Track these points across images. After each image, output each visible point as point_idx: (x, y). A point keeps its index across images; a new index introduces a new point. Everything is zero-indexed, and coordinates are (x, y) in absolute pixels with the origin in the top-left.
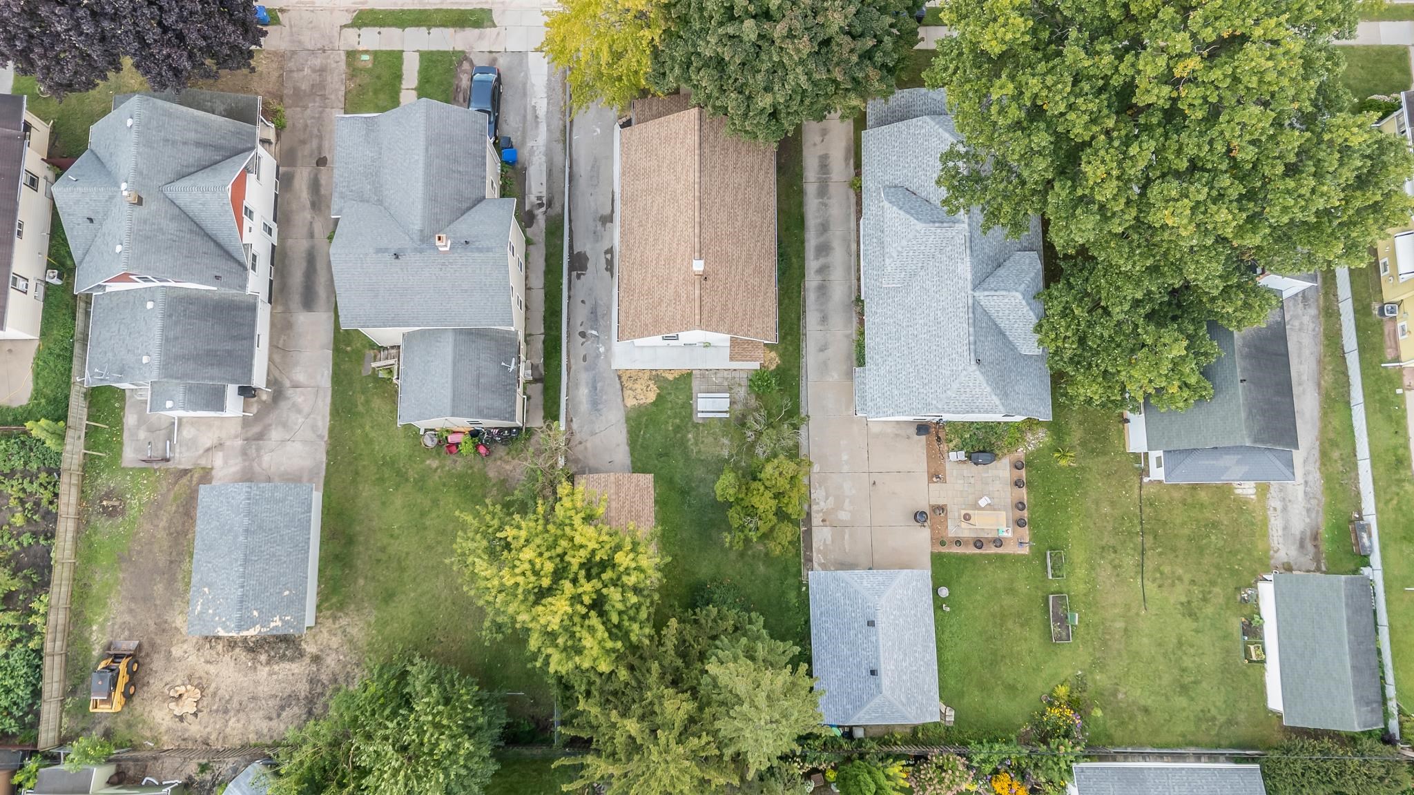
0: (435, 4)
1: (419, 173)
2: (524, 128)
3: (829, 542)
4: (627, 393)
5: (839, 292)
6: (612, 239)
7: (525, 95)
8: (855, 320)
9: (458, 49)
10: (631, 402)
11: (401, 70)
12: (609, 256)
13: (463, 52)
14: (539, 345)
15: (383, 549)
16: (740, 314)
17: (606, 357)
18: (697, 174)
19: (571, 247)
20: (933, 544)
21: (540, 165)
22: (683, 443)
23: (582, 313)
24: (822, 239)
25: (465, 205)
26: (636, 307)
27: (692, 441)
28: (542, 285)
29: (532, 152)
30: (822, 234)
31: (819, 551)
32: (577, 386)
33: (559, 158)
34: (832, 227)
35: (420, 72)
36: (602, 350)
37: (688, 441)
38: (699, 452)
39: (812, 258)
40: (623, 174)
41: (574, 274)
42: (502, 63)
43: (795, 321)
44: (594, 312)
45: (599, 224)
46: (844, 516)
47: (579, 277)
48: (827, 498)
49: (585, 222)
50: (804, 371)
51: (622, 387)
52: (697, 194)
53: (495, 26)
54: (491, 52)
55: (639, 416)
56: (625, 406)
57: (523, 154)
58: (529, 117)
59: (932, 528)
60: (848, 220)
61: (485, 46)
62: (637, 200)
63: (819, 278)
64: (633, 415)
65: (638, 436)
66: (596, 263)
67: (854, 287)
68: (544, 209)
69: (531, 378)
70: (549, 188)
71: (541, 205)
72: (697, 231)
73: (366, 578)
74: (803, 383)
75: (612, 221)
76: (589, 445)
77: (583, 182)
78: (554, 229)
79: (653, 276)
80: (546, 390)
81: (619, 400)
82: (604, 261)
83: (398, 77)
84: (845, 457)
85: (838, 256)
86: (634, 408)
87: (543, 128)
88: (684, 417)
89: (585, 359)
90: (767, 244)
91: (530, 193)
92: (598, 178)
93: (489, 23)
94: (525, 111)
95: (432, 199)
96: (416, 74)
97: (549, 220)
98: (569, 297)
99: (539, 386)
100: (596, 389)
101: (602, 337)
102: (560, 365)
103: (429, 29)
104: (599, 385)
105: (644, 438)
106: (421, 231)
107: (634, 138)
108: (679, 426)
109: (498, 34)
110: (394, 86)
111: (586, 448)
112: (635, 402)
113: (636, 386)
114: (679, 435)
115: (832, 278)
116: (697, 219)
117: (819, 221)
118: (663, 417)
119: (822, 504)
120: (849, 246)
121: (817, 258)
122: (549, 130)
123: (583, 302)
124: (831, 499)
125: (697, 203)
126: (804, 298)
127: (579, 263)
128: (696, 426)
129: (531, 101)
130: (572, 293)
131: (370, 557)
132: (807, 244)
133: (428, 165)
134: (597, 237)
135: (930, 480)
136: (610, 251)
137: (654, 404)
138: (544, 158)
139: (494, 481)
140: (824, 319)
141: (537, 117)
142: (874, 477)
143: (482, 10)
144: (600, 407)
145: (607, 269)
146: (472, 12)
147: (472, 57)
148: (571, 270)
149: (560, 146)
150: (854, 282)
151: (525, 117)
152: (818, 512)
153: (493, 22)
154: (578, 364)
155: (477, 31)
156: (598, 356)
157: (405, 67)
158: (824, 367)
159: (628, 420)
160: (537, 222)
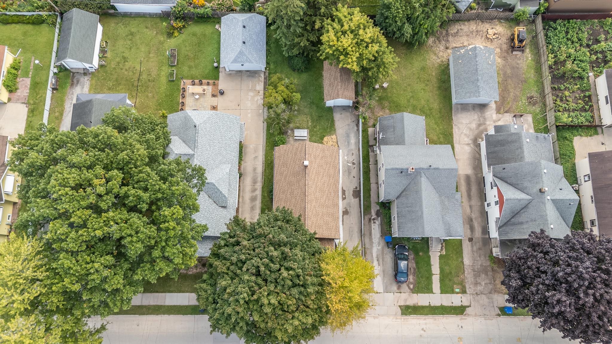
0: (428, 318)
2: (383, 255)
3: (257, 84)
4: (335, 141)
5: (248, 181)
6: (343, 204)
7: (384, 271)
8: (242, 169)
9: (415, 295)
10: (334, 137)
11: (441, 284)
12: (344, 196)
13: (413, 293)
14: (372, 160)
15: (427, 85)
17: (344, 155)
19: (360, 200)
20: (218, 83)
21: (375, 238)
22: (313, 121)
23: (354, 172)
24: (254, 203)
27: (309, 122)
28: (371, 184)
29: (379, 244)
30: (254, 206)
31: (261, 81)
32: (355, 143)
33: (367, 240)
34: (249, 209)
36: (346, 157)
37: (311, 122)
38: (307, 118)
39: (259, 196)
41: (358, 189)
42: (395, 287)
43: (266, 169)
44: (350, 173)
45: (348, 210)
46: (251, 94)
47: (356, 188)
48: (257, 100)
49: (355, 212)
50: (264, 149)
51: (337, 143)
53: (399, 306)
54: (400, 293)
55: (330, 131)
56: (336, 135)
57: (383, 243)
58: (381, 260)
59: (218, 88)
60: (242, 211)
61: (404, 296)
63: (256, 187)
64: (333, 132)
65: (331, 124)
66: (349, 193)
67: (241, 183)
68: (372, 218)
69: (374, 147)
70: (370, 227)
71: (374, 219)
72: (307, 182)
73: (432, 75)
74: (265, 144)
75: (343, 212)
76: (350, 121)
77: (356, 229)
78: (367, 209)
80: (368, 142)
81: (338, 138)
82: (346, 194)
83: (442, 280)
84: (249, 115)
85: (247, 196)
86: (333, 135)
87: (375, 255)
88: (312, 131)
89: (353, 154)
91: (379, 225)
92: (350, 231)
93: (402, 308)
94: (383, 263)
95: (418, 192)
96: (433, 282)
97: (370, 213)
98: (360, 179)
99: (370, 144)
101: (346, 163)
102: (363, 151)
103: (430, 305)
104: (347, 143)
105: (328, 123)
106: (421, 177)
107: (334, 233)
108: (315, 127)
109: (398, 302)
110: (443, 276)
111: (351, 119)
112: (332, 137)
113: (332, 143)
114: (315, 124)
115: (251, 187)
116: (307, 187)
117: (255, 212)
118: (321, 131)
119: (259, 98)
120: (243, 200)
121: (256, 196)
122: (372, 254)
123: (354, 177)
125: (307, 194)
126: (262, 178)
127: (356, 194)
128: (308, 128)
129: (381, 268)
130: (359, 181)
131: (431, 82)
132: (261, 201)
133: (421, 206)
134: (349, 204)
135: (217, 106)
136: (344, 199)
137: (324, 136)
138: (374, 241)
139: (386, 108)
140: (255, 169)
141: (378, 260)
142: (239, 108)
143: (406, 315)
144: (346, 135)
145: (345, 191)
146: (410, 313)
147: (409, 290)
148: (360, 191)
149: (367, 246)
150: (241, 185)
151: (383, 260)
152: (261, 95)
153: (401, 309)
154: (355, 152)
155: (408, 303)
156: (347, 155)
157: (439, 285)
158: (256, 150)
159: (335, 130)
160: (375, 212)
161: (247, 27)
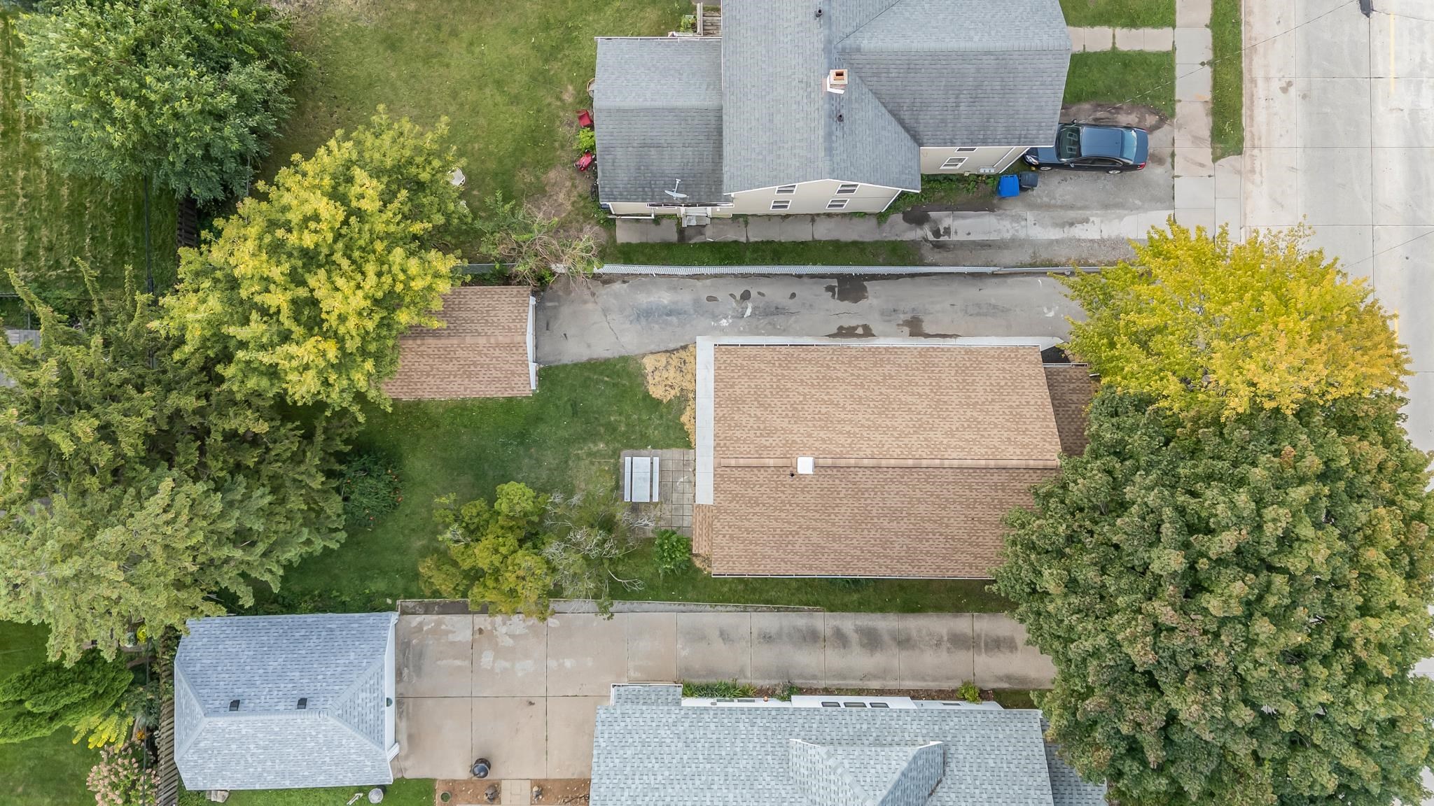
0: (1250, 71)
1: (952, 43)
2: (1055, 206)
3: (451, 637)
4: (663, 359)
5: (808, 661)
6: (886, 335)
7: (1106, 207)
8: (766, 683)
9: (1178, 107)
10: (649, 363)
11: (1145, 24)
12: (860, 331)
13: (1173, 115)
14: (731, 235)
16: (747, 524)
17: (715, 328)
18: (956, 463)
19: (874, 277)
20: (446, 782)
21: (999, 231)
22: (592, 436)
23: (776, 294)
24: (886, 638)
25: (906, 116)
26: (761, 371)
27: (595, 449)
28: (817, 237)
29: (1017, 219)
30: (894, 639)
31: (439, 623)
32: (674, 289)
33: (1008, 257)
34: (904, 654)
35: (1141, 53)
36: (724, 323)
37: (595, 443)
38: (578, 458)
39: (859, 623)
40: (969, 351)
41: (835, 283)
42: (1154, 172)
43: (765, 596)
44: (779, 310)
45: (908, 317)
46: (487, 659)
47: (830, 289)
48: (512, 636)
49: (912, 297)
50: (692, 607)
51: (671, 352)
52: (924, 463)
53: (1215, 160)
54: (1173, 155)
55: (629, 375)
56: (644, 356)
57: (1015, 207)
58: (1072, 214)
59: (466, 782)
60: (914, 677)
61: (1183, 147)
62: (925, 371)
63: (829, 632)
64: (632, 367)
65: (601, 374)
66: (849, 312)
67: (815, 683)
68: (931, 237)
69: (685, 224)
70: (962, 245)
71: (937, 233)
72: (866, 462)
74: (675, 606)
75: (912, 335)
76: (590, 306)
77: (971, 292)
78: (901, 253)
79: (805, 395)
80: (667, 245)
81: (653, 347)
82: (853, 323)
83: (1133, 22)
84: (568, 663)
85: (859, 661)
86: (641, 368)
87: (1054, 234)
88: (628, 438)
89: (710, 299)
90: (860, 564)
91: (955, 218)
92: (978, 314)
93: (1219, 152)
94: (1080, 208)
95: (911, 64)
96: (1137, 48)
97: (915, 244)
98: (800, 276)
99: (674, 237)
100: (670, 313)
101: (742, 323)
102: (701, 264)
103: (1209, 63)
104: (674, 319)
105: (597, 382)
106: (858, 50)
107: (1024, 366)
108: (615, 430)
109: (1202, 165)
110: (1119, 16)
111: (585, 302)
112: (649, 369)
113: (672, 370)
114: (602, 430)
115: (829, 652)
116: (884, 463)
117: (914, 634)
118: (628, 408)
119: (504, 630)
120: (875, 677)
121: (859, 630)
122: (1051, 243)
123: (793, 295)
124: (509, 642)
125: (910, 463)
126: (798, 610)
127: (850, 289)
128: (616, 454)
129: (1097, 215)
130: (806, 280)
132: (879, 615)
133: (963, 56)
134: (888, 314)
135: (536, 782)
136: (868, 333)
137: (647, 396)
138: (1008, 236)
139: (543, 178)
140: (767, 638)
141: (1071, 224)
142: (540, 704)
143: (1241, 140)
144: (643, 320)
145: (841, 328)
146: (1238, 126)
147: (1166, 128)
148: (841, 278)
149: (1027, 259)
150: (822, 684)
151: (1072, 207)
152: (493, 624)
153: (1223, 156)
154: (703, 289)
155: (1206, 133)
156: (715, 317)
157: (1148, 31)
158: (696, 636)
159: (624, 359)
160: (911, 229)
161: (237, 692)
